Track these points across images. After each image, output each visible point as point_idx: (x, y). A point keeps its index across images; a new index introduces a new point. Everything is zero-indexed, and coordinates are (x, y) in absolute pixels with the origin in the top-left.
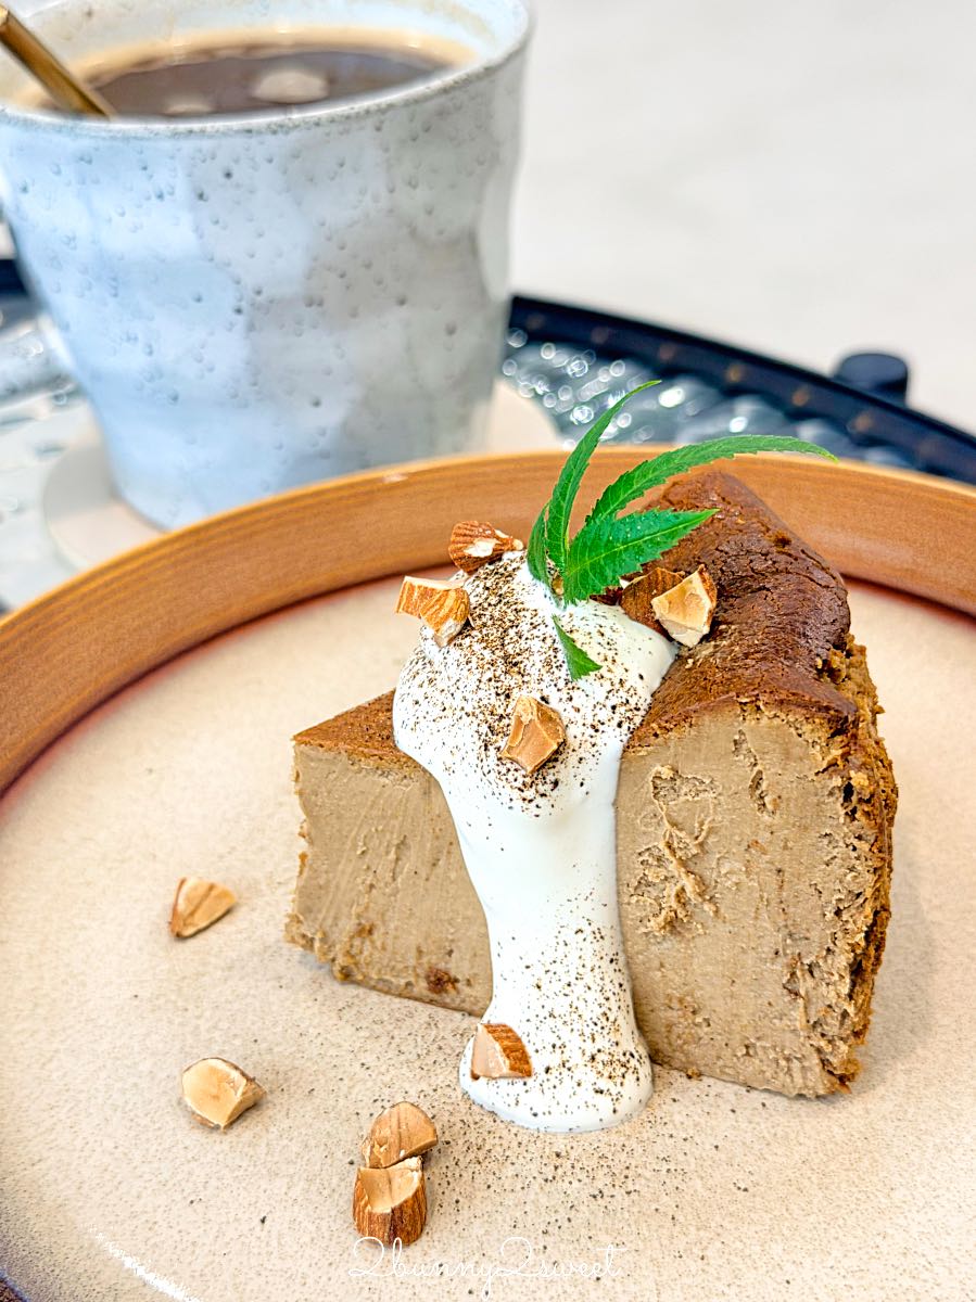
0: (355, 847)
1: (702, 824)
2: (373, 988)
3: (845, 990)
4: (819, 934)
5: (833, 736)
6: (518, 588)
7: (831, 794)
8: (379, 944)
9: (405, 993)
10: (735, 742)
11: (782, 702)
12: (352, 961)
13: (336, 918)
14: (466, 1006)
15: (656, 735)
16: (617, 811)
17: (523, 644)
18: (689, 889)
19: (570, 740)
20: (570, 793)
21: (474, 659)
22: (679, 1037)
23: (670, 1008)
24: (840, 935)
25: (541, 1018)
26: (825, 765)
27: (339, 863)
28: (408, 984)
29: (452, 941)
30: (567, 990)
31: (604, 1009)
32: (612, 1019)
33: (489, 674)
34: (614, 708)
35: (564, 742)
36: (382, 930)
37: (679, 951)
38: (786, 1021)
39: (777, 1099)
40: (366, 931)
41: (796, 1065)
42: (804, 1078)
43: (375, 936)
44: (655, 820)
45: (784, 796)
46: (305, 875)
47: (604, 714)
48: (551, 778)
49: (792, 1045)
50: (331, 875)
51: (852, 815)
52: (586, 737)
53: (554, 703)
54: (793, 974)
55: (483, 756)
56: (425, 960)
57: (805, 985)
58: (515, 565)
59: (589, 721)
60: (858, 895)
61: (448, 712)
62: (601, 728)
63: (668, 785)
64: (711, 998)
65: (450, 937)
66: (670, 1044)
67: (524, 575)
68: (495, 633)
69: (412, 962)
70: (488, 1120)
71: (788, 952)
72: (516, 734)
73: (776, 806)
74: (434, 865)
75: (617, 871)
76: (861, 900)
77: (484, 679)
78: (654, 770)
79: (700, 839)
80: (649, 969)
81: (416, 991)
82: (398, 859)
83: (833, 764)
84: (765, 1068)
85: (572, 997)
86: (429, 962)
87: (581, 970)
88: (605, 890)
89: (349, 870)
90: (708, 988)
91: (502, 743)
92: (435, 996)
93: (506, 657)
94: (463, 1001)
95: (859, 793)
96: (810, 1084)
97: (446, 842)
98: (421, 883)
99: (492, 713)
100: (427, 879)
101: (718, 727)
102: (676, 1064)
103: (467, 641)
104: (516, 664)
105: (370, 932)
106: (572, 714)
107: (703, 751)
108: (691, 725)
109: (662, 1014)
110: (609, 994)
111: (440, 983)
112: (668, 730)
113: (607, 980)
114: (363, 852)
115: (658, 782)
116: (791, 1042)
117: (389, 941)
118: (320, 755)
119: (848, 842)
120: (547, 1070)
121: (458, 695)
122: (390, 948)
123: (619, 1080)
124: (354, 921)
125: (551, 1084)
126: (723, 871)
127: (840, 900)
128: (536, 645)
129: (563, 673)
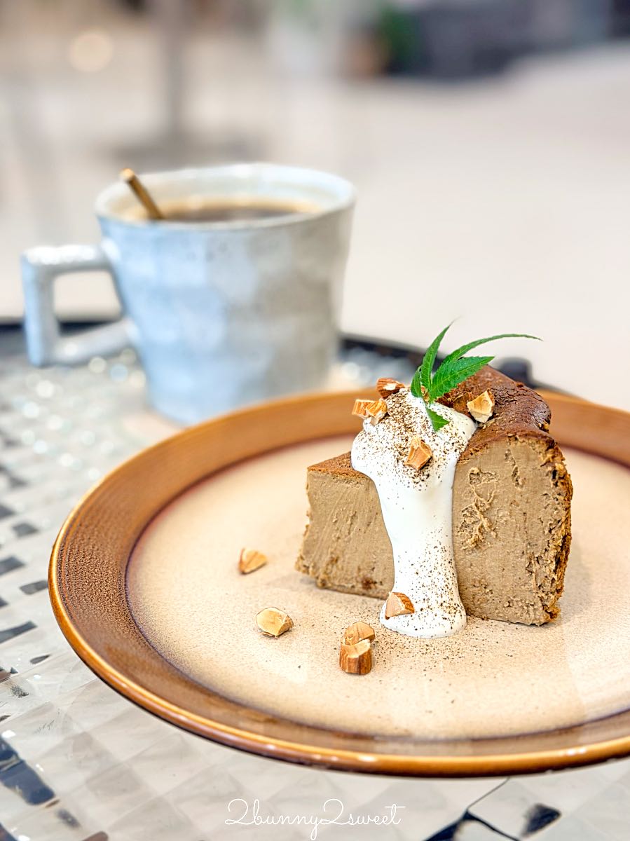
0: (332, 518)
1: (491, 494)
2: (336, 590)
3: (553, 567)
4: (541, 542)
5: (547, 450)
6: (408, 401)
7: (547, 475)
8: (340, 567)
9: (351, 591)
10: (506, 455)
11: (526, 435)
12: (326, 576)
13: (321, 556)
14: (380, 595)
15: (472, 454)
16: (453, 491)
17: (412, 420)
18: (485, 525)
19: (434, 457)
20: (434, 480)
21: (391, 427)
22: (478, 600)
23: (474, 586)
24: (551, 541)
25: (418, 588)
26: (544, 462)
27: (324, 527)
28: (353, 587)
29: (375, 562)
30: (430, 574)
31: (446, 583)
32: (450, 588)
33: (399, 432)
34: (453, 444)
35: (431, 458)
36: (342, 559)
37: (479, 557)
38: (527, 586)
39: (523, 627)
40: (334, 561)
41: (531, 608)
42: (535, 615)
43: (339, 562)
44: (470, 494)
45: (527, 478)
46: (308, 534)
47: (449, 447)
48: (426, 473)
49: (529, 598)
50: (319, 534)
51: (556, 485)
52: (441, 456)
53: (427, 442)
54: (530, 563)
55: (396, 465)
56: (361, 573)
57: (535, 567)
58: (405, 393)
59: (442, 450)
60: (559, 521)
61: (380, 450)
62: (447, 452)
63: (476, 477)
64: (493, 579)
65: (374, 561)
66: (474, 604)
67: (410, 396)
68: (399, 417)
69: (355, 575)
70: (395, 635)
71: (528, 552)
72: (411, 455)
73: (523, 483)
74: (368, 525)
75: (453, 520)
76: (560, 524)
77: (396, 434)
78: (470, 470)
79: (490, 501)
80: (466, 567)
81: (356, 590)
82: (352, 524)
83: (548, 462)
84: (517, 612)
85: (432, 577)
86: (363, 574)
87: (437, 565)
88: (447, 529)
89: (328, 530)
90: (492, 574)
91: (405, 459)
92: (365, 591)
93: (405, 426)
94: (378, 593)
95: (559, 474)
96: (538, 617)
97: (375, 513)
98: (362, 534)
99: (400, 447)
100: (365, 532)
101: (498, 449)
102: (477, 614)
103: (387, 421)
104: (410, 428)
105: (337, 561)
106: (435, 446)
107: (492, 460)
108: (487, 448)
109: (471, 590)
110: (449, 577)
111: (368, 584)
112: (477, 451)
113: (447, 571)
114: (336, 521)
115: (472, 476)
116: (529, 597)
117: (345, 565)
118: (319, 475)
119: (554, 496)
120: (422, 610)
121: (384, 442)
122: (345, 569)
123: (453, 615)
124: (329, 556)
125: (423, 616)
126: (500, 516)
127: (551, 524)
128: (418, 420)
129: (431, 430)
